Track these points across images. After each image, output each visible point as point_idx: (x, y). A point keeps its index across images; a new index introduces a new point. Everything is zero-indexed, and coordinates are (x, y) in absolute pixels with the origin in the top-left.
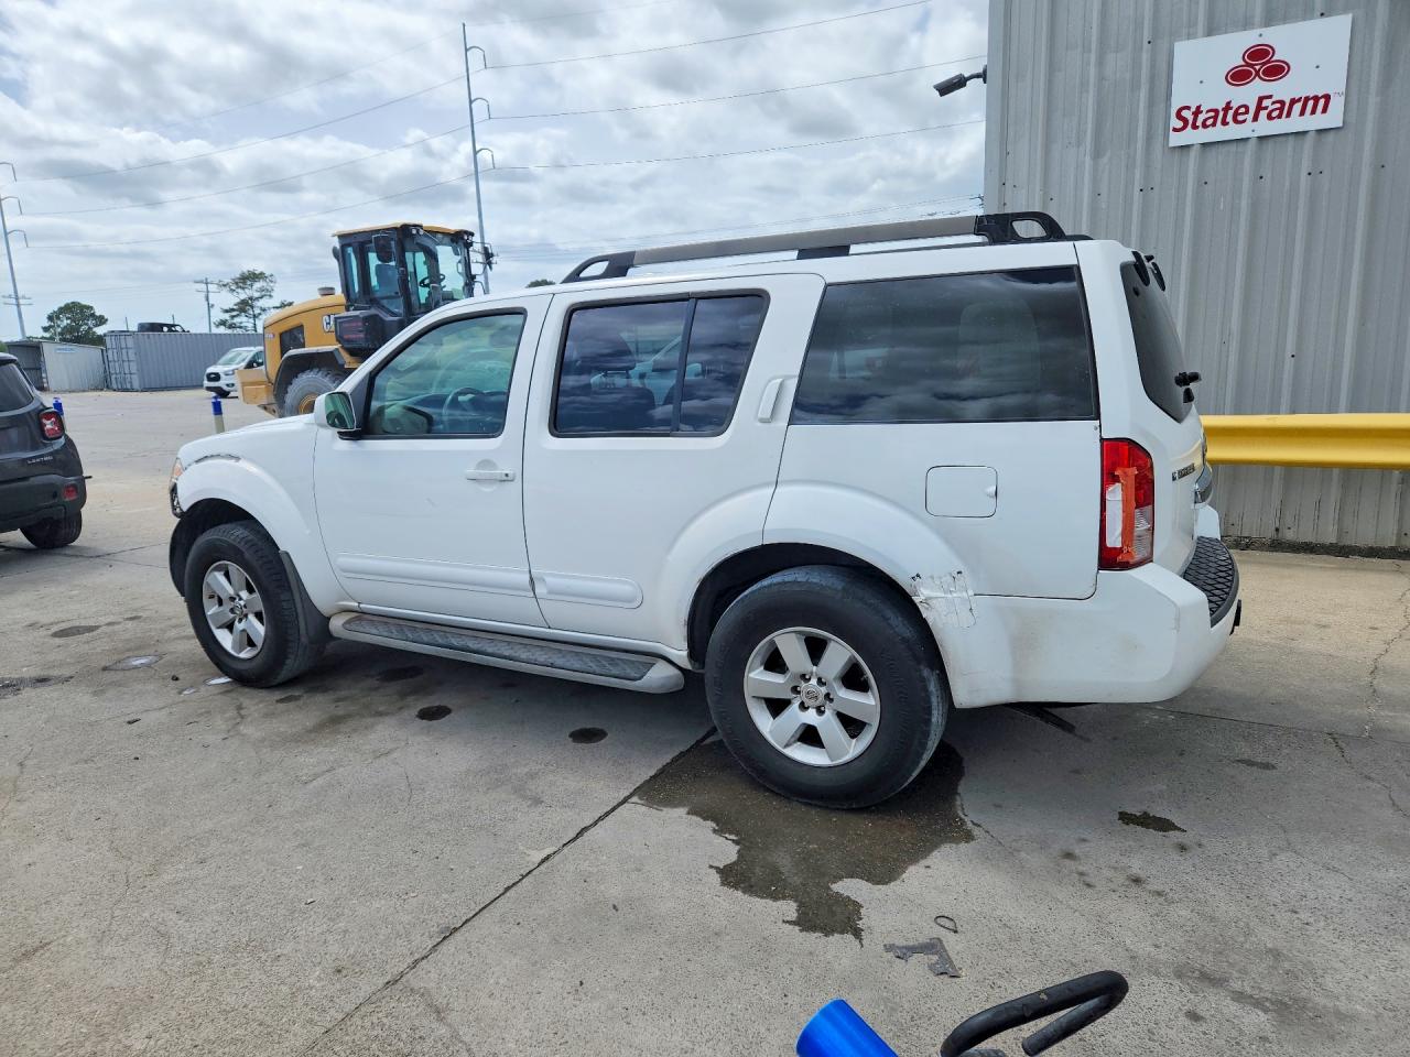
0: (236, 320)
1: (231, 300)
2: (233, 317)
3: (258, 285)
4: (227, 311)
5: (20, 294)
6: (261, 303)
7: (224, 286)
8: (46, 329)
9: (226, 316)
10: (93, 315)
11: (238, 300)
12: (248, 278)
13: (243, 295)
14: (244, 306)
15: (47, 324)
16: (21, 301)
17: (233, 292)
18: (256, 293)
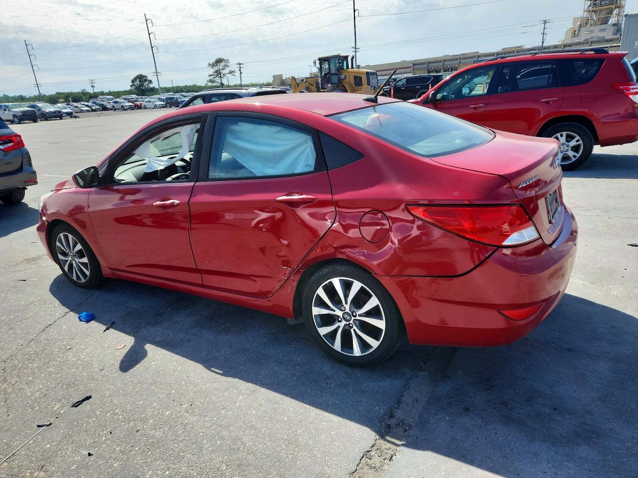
0: (215, 79)
1: (211, 71)
2: (214, 78)
3: (223, 64)
4: (210, 76)
5: (158, 71)
6: (224, 72)
7: (210, 65)
9: (211, 78)
11: (214, 71)
12: (219, 61)
13: (216, 68)
14: (218, 73)
15: (131, 84)
16: (158, 74)
17: (212, 67)
18: (221, 68)
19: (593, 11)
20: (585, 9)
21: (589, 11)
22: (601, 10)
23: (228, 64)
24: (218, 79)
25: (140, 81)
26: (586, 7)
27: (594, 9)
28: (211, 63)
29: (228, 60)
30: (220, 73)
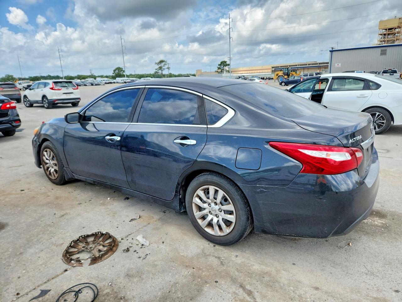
0: (159, 71)
1: (157, 67)
2: (158, 71)
3: (164, 63)
4: (156, 69)
6: (164, 67)
7: (156, 63)
8: (113, 73)
9: (157, 70)
10: (123, 70)
11: (158, 67)
12: (161, 62)
13: (160, 66)
14: (160, 68)
17: (158, 65)
18: (163, 65)
19: (383, 41)
20: (379, 40)
21: (381, 41)
22: (388, 41)
23: (166, 63)
24: (160, 71)
25: (118, 71)
26: (379, 39)
27: (384, 40)
28: (157, 62)
29: (166, 61)
30: (162, 68)
